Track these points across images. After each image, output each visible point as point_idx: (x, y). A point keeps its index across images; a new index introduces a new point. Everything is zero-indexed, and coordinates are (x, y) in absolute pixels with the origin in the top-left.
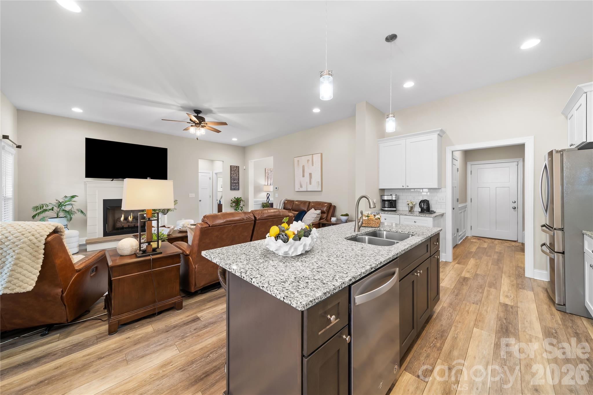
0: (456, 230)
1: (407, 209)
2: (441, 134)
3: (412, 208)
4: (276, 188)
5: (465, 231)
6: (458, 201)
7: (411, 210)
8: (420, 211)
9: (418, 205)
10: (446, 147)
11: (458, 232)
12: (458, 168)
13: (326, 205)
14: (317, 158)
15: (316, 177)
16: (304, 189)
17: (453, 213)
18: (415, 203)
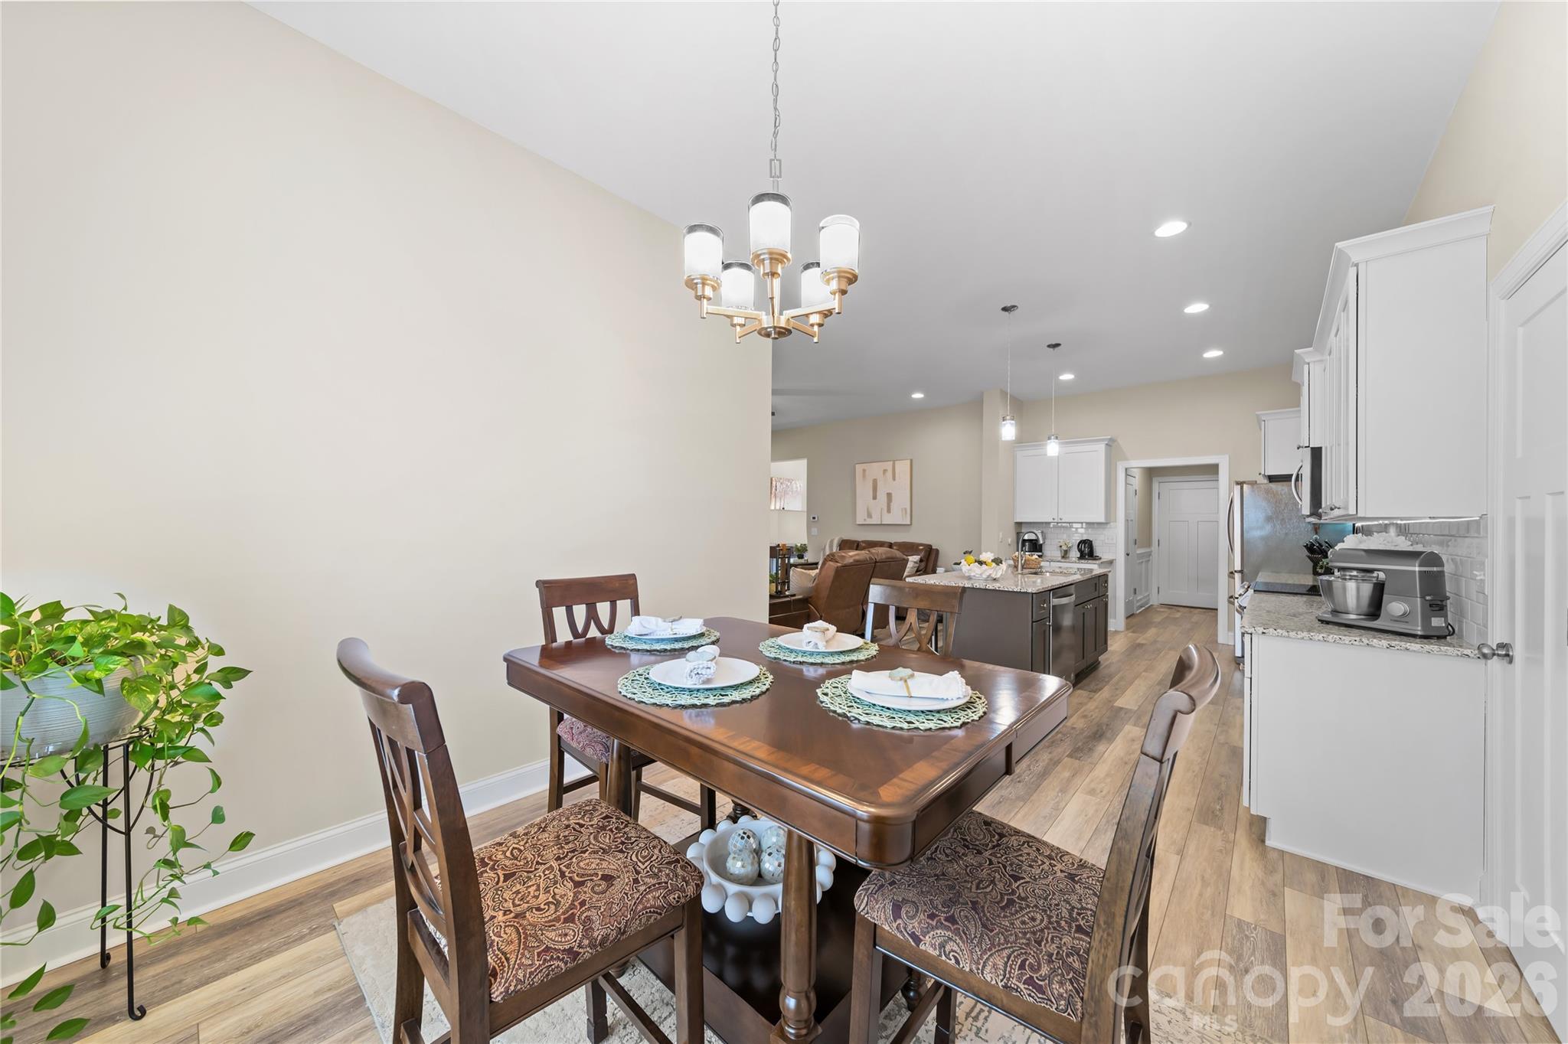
0: (1132, 591)
1: (1058, 554)
2: (1111, 444)
3: (1066, 552)
4: (814, 518)
5: (1149, 595)
6: (1136, 544)
7: (1065, 555)
8: (1079, 556)
9: (1075, 548)
10: (1118, 463)
11: (1135, 593)
12: (1137, 488)
13: (921, 547)
14: (903, 467)
15: (901, 500)
16: (875, 520)
17: (1126, 562)
18: (1070, 545)
